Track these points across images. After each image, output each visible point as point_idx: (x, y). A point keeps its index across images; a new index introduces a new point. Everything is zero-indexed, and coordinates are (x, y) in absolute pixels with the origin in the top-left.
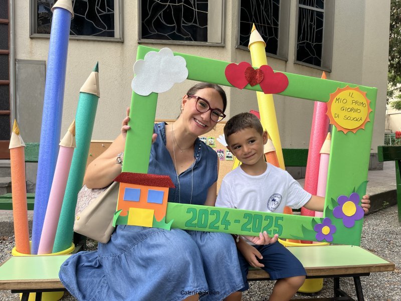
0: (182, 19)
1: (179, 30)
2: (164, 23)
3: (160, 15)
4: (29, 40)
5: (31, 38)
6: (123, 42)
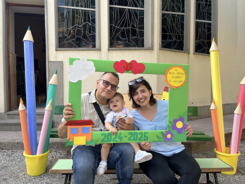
0: (131, 35)
1: (129, 41)
2: (121, 38)
3: (119, 34)
4: (55, 51)
5: (56, 50)
6: (100, 50)
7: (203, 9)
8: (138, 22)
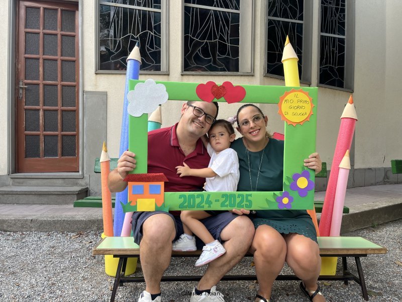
7: (332, 16)
8: (229, 32)
